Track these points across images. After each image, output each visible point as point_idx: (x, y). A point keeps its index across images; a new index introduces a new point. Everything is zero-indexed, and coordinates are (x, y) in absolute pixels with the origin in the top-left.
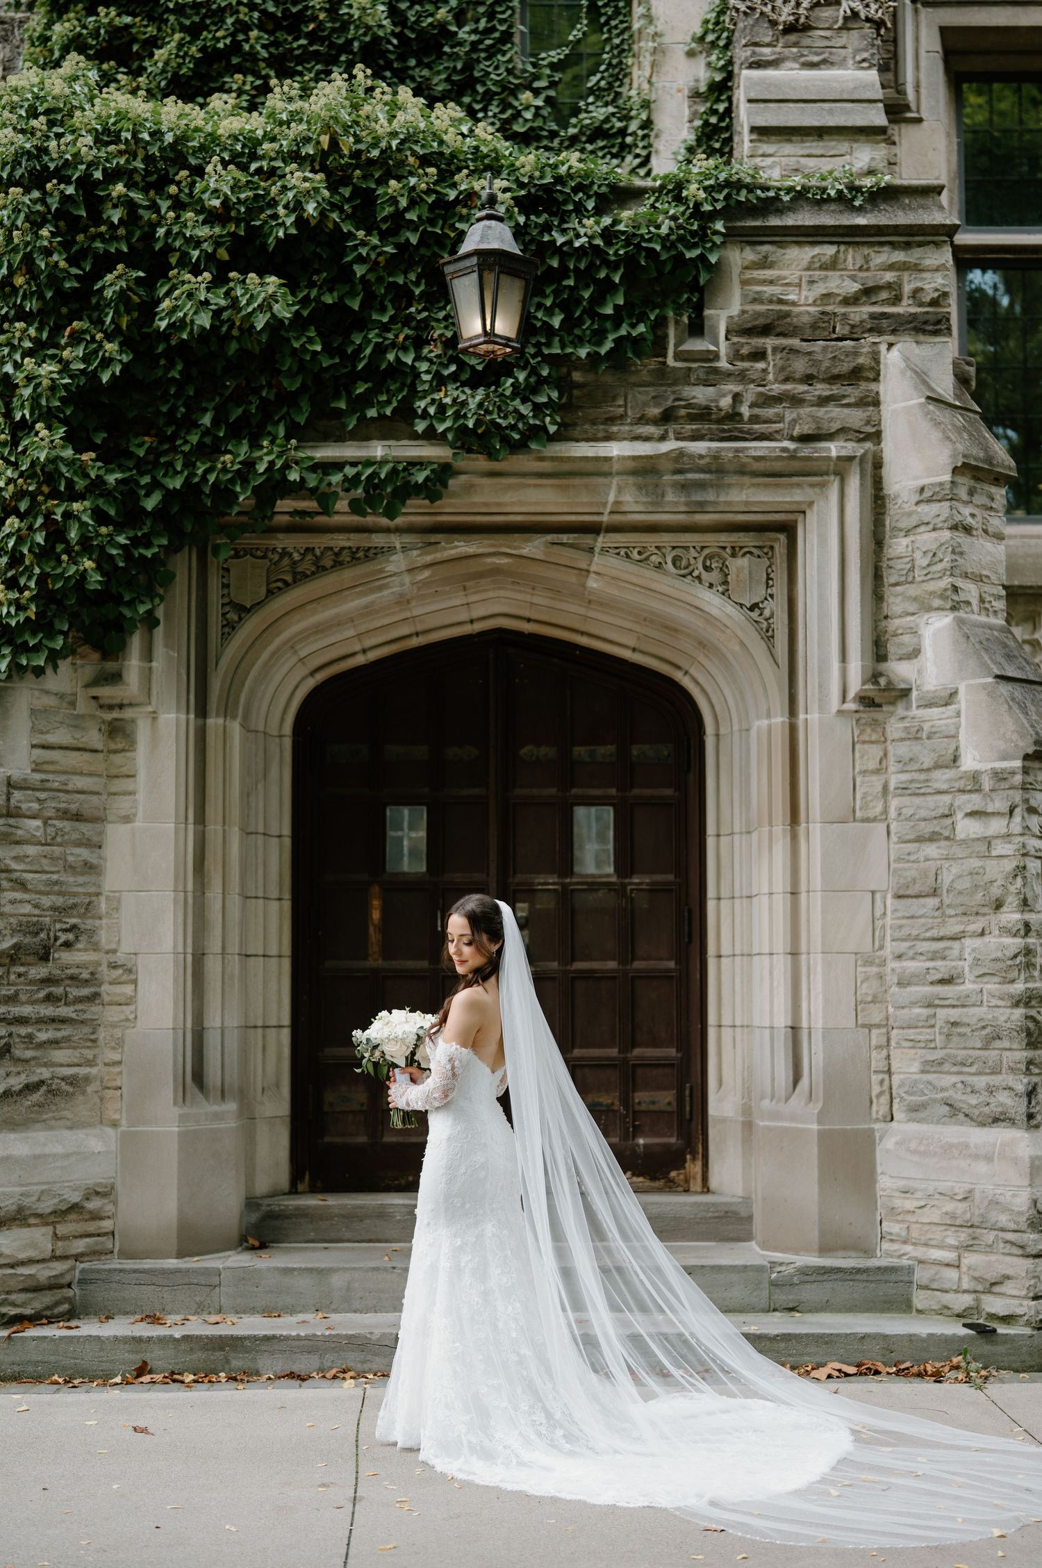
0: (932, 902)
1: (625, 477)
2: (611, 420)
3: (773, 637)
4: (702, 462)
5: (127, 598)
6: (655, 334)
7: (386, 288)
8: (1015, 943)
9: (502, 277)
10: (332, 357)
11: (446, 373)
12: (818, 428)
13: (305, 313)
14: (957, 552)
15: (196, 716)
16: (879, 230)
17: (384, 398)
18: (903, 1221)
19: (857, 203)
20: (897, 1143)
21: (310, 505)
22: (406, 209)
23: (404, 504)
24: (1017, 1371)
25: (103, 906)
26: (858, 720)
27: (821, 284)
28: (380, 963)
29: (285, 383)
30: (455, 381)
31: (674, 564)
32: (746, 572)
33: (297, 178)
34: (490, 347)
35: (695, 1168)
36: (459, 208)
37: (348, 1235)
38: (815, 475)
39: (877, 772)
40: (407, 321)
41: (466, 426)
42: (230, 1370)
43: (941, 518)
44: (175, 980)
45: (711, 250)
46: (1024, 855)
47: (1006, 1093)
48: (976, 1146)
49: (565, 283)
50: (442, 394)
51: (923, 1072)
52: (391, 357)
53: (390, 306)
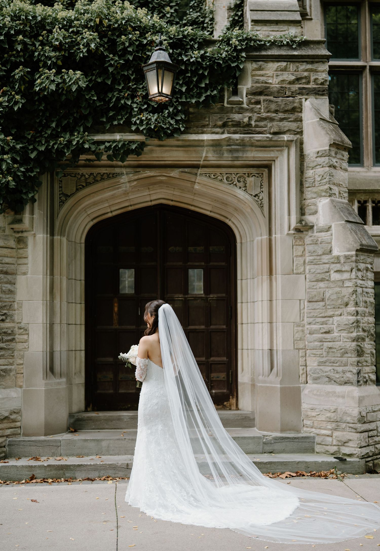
0: (322, 304)
1: (209, 147)
2: (204, 126)
3: (263, 207)
4: (237, 142)
5: (24, 191)
6: (220, 94)
7: (120, 76)
8: (353, 318)
9: (165, 71)
10: (100, 102)
11: (143, 108)
12: (280, 130)
13: (90, 85)
14: (331, 175)
15: (50, 236)
16: (302, 57)
17: (120, 117)
18: (311, 420)
19: (294, 47)
20: (309, 392)
21: (93, 157)
22: (128, 47)
23: (127, 157)
24: (354, 474)
25: (16, 306)
26: (294, 237)
27: (281, 77)
28: (118, 327)
29: (83, 112)
30: (146, 111)
31: (227, 180)
32: (253, 183)
33: (88, 34)
34: (160, 98)
35: (233, 401)
36: (147, 47)
37: (107, 427)
38: (279, 147)
39: (301, 256)
40: (129, 88)
41: (151, 128)
42: (66, 477)
43: (325, 163)
44: (43, 333)
45: (241, 63)
46: (356, 286)
47: (350, 373)
48: (338, 392)
49: (187, 75)
50: (142, 116)
51: (319, 365)
52: (122, 102)
53: (122, 83)
